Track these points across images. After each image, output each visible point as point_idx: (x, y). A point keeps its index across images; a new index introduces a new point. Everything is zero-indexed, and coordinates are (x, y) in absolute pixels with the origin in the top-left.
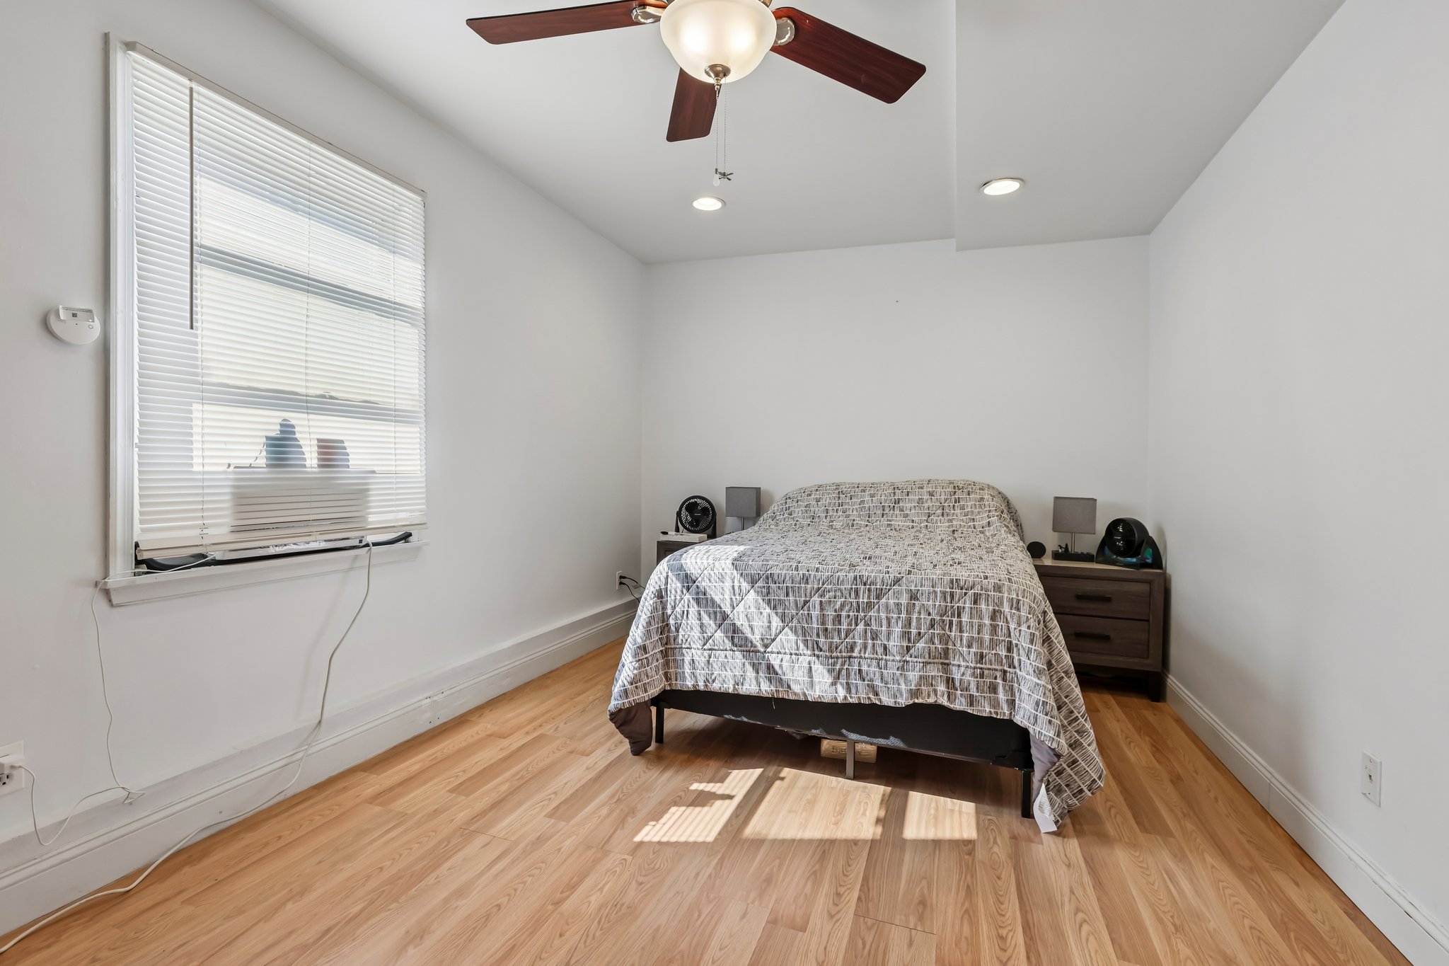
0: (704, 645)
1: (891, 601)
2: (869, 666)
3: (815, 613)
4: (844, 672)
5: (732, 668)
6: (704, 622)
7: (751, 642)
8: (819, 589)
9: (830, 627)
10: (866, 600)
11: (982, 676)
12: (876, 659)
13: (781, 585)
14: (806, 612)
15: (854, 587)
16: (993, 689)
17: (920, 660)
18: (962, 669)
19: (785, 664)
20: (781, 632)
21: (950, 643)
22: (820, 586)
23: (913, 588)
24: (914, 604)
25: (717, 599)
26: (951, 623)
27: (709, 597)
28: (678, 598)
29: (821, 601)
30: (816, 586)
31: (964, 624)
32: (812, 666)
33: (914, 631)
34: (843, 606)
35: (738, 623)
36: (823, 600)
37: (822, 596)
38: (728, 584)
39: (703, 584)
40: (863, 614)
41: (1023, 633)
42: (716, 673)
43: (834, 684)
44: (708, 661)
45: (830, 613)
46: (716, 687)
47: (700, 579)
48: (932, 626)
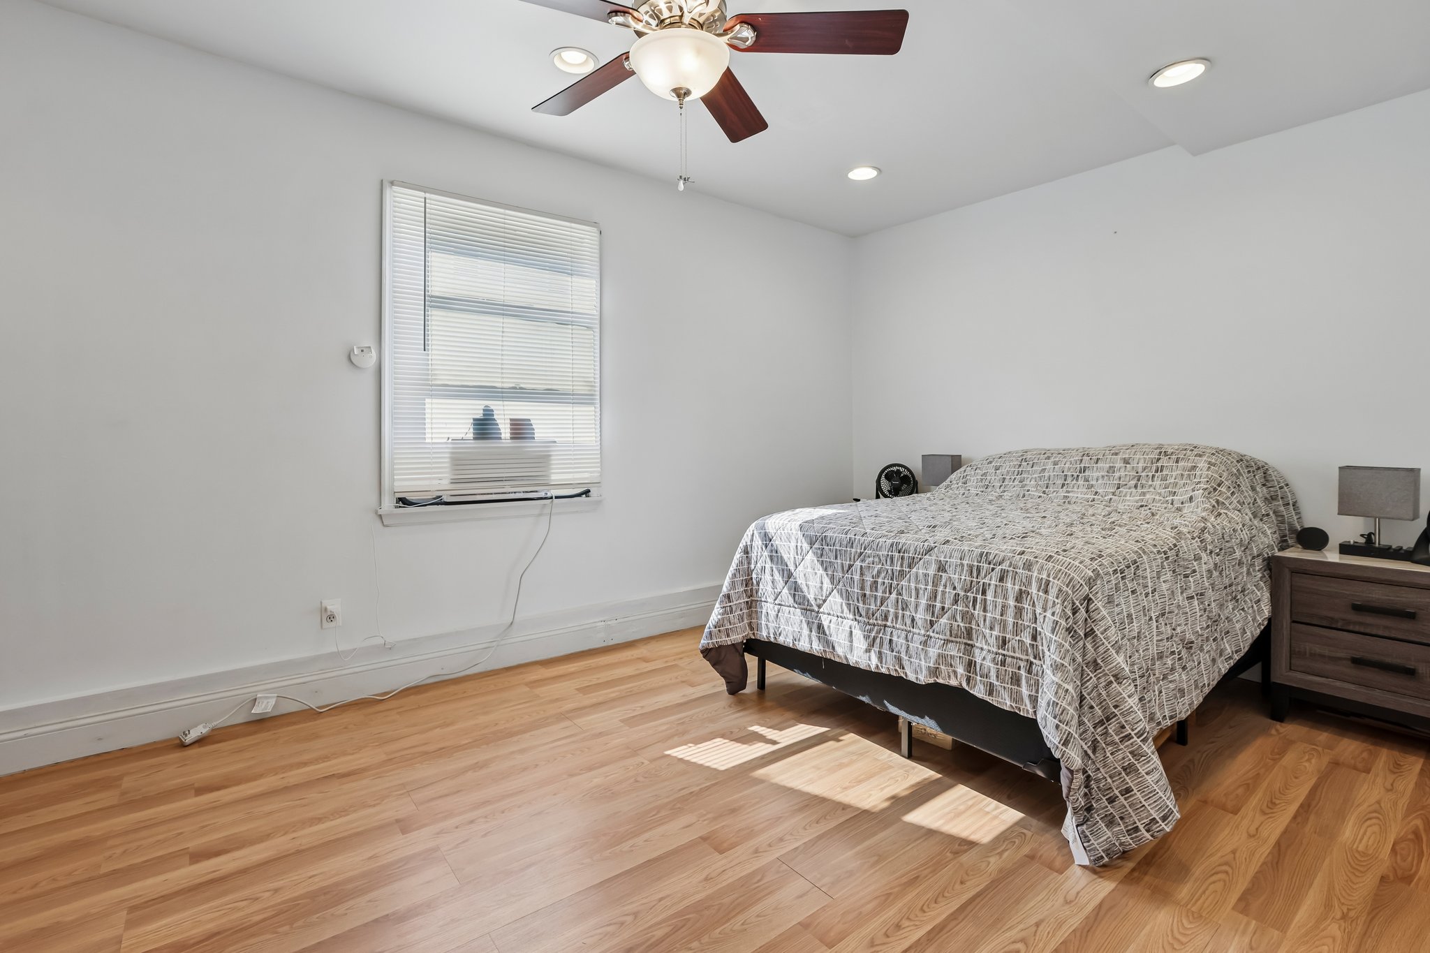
0: (775, 600)
1: (921, 571)
2: (898, 637)
3: (857, 577)
4: (878, 640)
5: (793, 624)
6: (775, 578)
7: (808, 601)
8: (861, 554)
9: (868, 593)
10: (898, 568)
11: (1003, 663)
12: (906, 631)
13: (832, 548)
14: (850, 576)
15: (890, 553)
16: (1016, 680)
17: (941, 637)
18: (985, 652)
19: (832, 625)
20: (830, 594)
21: (974, 622)
22: (862, 551)
23: (942, 559)
24: (941, 576)
25: (785, 557)
26: (975, 600)
27: (779, 555)
28: (759, 554)
29: (861, 566)
30: (859, 551)
31: (988, 602)
32: (853, 630)
33: (938, 605)
34: (879, 572)
35: (799, 582)
36: (863, 565)
37: (863, 561)
38: (793, 544)
39: (777, 542)
40: (896, 583)
41: (1047, 620)
42: (782, 627)
43: (868, 651)
44: (777, 615)
45: (869, 579)
46: (781, 640)
47: (774, 538)
48: (956, 602)
